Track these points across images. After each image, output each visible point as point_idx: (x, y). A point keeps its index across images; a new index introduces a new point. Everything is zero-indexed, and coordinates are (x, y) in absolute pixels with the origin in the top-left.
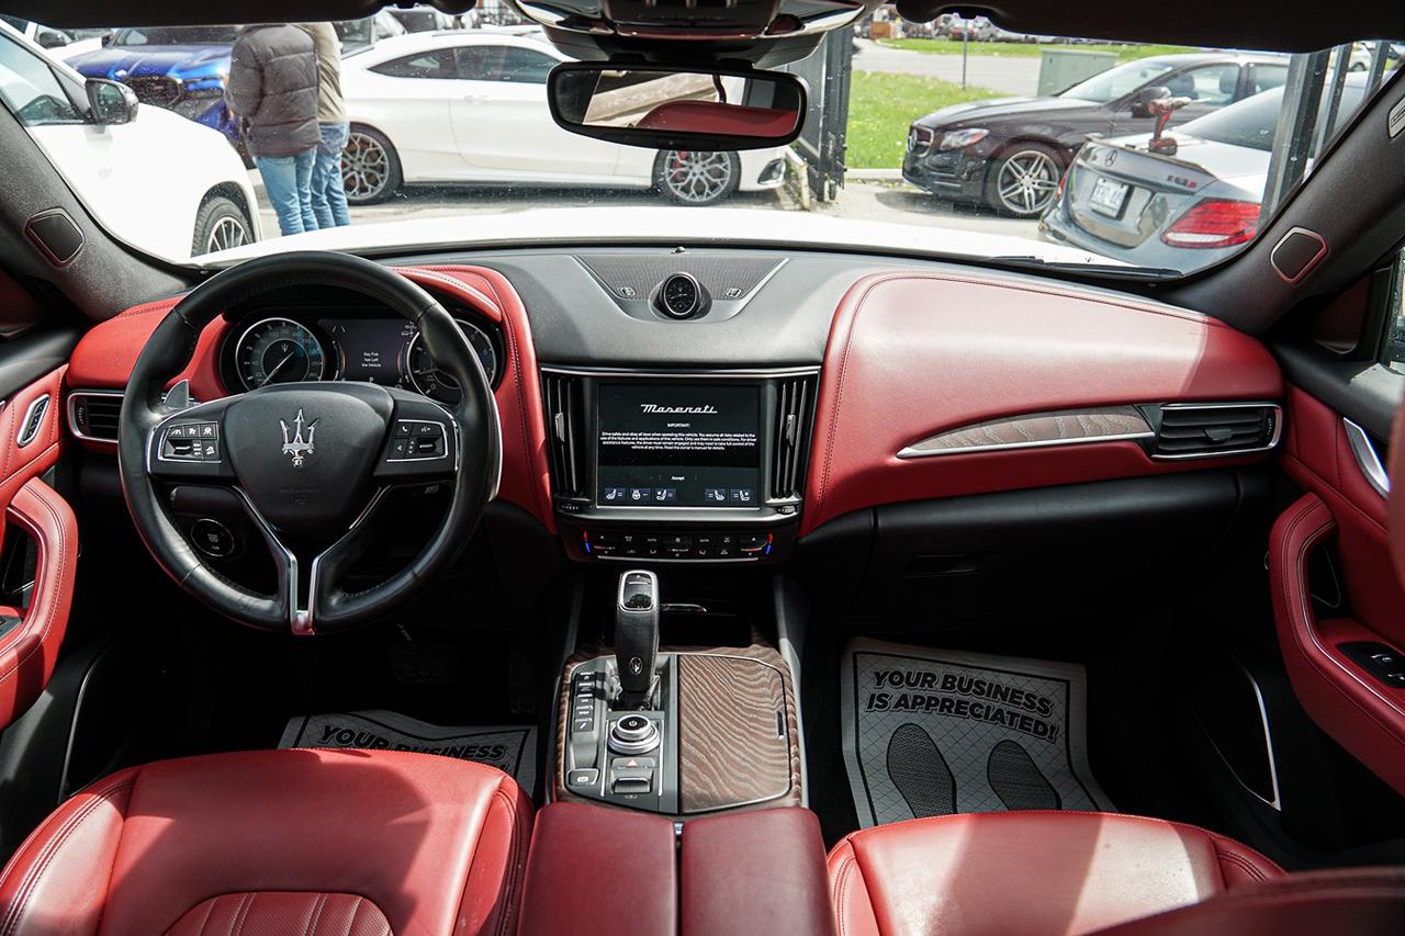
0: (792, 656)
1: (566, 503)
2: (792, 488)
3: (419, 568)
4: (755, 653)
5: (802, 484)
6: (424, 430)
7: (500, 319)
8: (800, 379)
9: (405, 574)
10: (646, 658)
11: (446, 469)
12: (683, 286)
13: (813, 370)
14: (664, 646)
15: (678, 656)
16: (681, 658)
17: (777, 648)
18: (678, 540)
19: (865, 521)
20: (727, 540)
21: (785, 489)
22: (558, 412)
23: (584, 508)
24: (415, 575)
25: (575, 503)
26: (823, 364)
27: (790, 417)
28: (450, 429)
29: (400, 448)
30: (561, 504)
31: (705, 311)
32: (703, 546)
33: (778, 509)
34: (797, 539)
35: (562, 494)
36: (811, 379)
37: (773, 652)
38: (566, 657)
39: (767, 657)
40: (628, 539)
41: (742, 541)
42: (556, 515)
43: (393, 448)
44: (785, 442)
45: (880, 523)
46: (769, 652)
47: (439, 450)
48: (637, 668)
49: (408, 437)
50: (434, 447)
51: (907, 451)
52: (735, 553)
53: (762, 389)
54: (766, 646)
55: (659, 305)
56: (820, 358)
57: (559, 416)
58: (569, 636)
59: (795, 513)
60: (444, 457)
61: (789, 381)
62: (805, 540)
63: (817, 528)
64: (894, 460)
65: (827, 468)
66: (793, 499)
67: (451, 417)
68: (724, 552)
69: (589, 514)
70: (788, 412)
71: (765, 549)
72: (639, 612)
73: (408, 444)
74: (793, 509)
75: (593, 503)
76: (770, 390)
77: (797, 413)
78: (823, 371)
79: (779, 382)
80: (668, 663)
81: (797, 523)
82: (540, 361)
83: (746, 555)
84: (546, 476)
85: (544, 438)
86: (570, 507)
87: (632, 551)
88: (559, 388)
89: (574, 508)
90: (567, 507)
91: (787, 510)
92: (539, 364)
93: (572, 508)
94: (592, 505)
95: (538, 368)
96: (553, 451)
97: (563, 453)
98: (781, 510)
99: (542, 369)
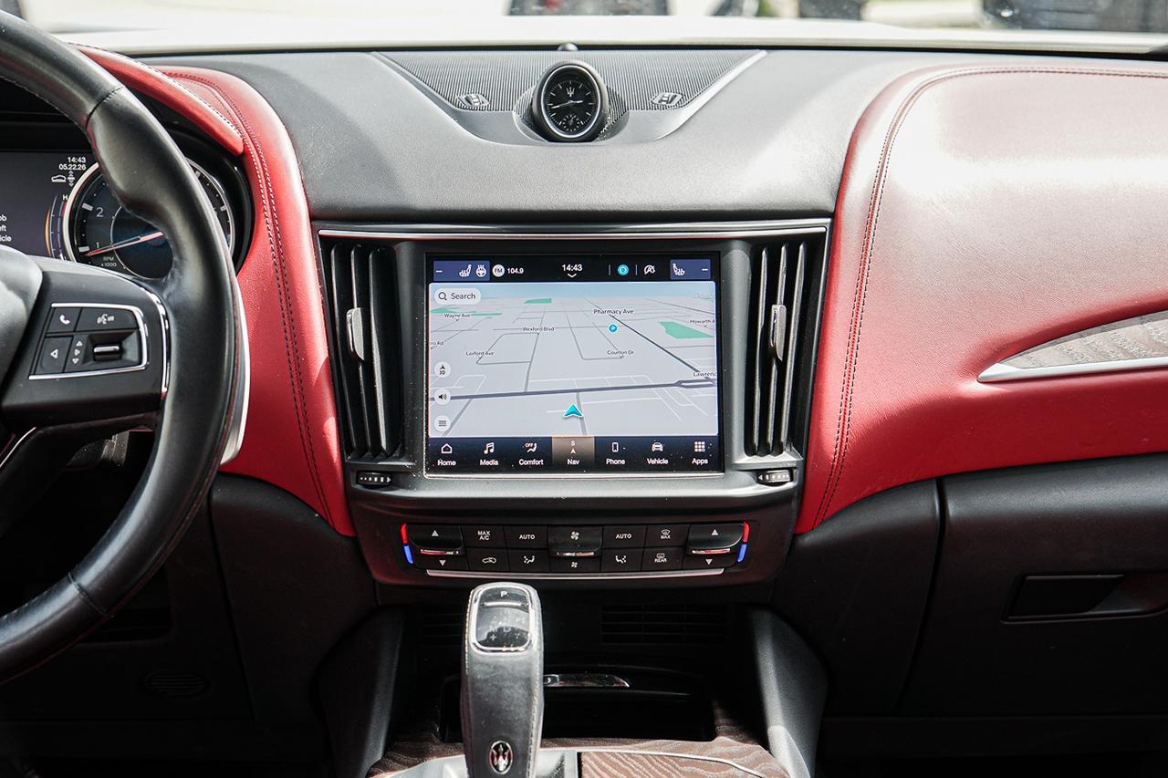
0: (794, 759)
1: (367, 472)
2: (784, 438)
3: (92, 574)
4: (724, 750)
5: (802, 433)
6: (102, 320)
7: (240, 149)
8: (793, 242)
9: (61, 589)
10: (519, 740)
11: (144, 389)
12: (575, 86)
13: (818, 225)
14: (553, 733)
15: (579, 755)
16: (584, 758)
17: (764, 742)
18: (575, 536)
19: (919, 507)
20: (665, 535)
21: (770, 439)
22: (353, 307)
23: (399, 479)
24: (81, 589)
25: (384, 473)
26: (833, 216)
27: (779, 309)
28: (152, 318)
29: (55, 354)
30: (359, 473)
31: (615, 129)
32: (623, 548)
33: (760, 474)
34: (795, 536)
35: (360, 456)
36: (814, 242)
37: (757, 750)
38: (367, 765)
39: (750, 758)
40: (484, 535)
41: (691, 537)
42: (350, 496)
43: (40, 353)
44: (768, 353)
45: (953, 509)
46: (749, 752)
47: (131, 354)
48: (502, 763)
49: (70, 335)
50: (122, 351)
51: (999, 370)
52: (683, 557)
53: (723, 259)
54: (744, 741)
55: (535, 124)
56: (831, 207)
57: (355, 315)
58: (373, 726)
59: (790, 485)
60: (141, 367)
61: (773, 244)
62: (809, 539)
63: (833, 517)
64: (973, 388)
65: (846, 401)
66: (788, 458)
67: (154, 298)
68: (661, 558)
69: (411, 489)
70: (771, 299)
71: (736, 551)
72: (506, 656)
73: (71, 347)
74: (784, 476)
75: (417, 469)
76: (738, 261)
77: (788, 302)
78: (834, 227)
79: (755, 246)
80: (560, 767)
81: (794, 504)
82: (318, 217)
83: (699, 562)
84: (331, 426)
85: (327, 355)
86: (376, 479)
87: (490, 560)
88: (353, 264)
89: (382, 480)
90: (370, 479)
91: (774, 477)
92: (316, 223)
93: (379, 479)
94: (416, 472)
95: (314, 231)
96: (344, 377)
97: (361, 379)
98: (764, 478)
99: (322, 232)
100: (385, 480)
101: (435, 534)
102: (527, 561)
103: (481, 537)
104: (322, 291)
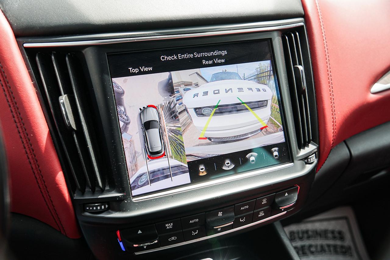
1: (91, 203)
2: (311, 136)
5: (315, 132)
19: (344, 153)
20: (264, 201)
21: (307, 139)
23: (115, 205)
25: (102, 202)
26: (305, 16)
30: (85, 205)
32: (244, 214)
33: (306, 160)
35: (84, 193)
41: (277, 199)
42: (80, 219)
45: (353, 153)
52: (272, 210)
56: (302, 10)
57: (64, 99)
59: (316, 161)
66: (313, 147)
68: (261, 214)
74: (314, 156)
75: (127, 197)
78: (307, 22)
81: (316, 170)
83: (279, 212)
85: (48, 130)
86: (99, 208)
87: (173, 238)
88: (55, 65)
89: (103, 207)
90: (95, 208)
91: (312, 159)
92: (20, 40)
93: (101, 208)
94: (126, 199)
95: (20, 45)
96: (63, 143)
97: (77, 143)
98: (308, 161)
99: (26, 45)
100: (105, 207)
101: (140, 232)
102: (194, 234)
103: (168, 227)
104: (34, 85)
